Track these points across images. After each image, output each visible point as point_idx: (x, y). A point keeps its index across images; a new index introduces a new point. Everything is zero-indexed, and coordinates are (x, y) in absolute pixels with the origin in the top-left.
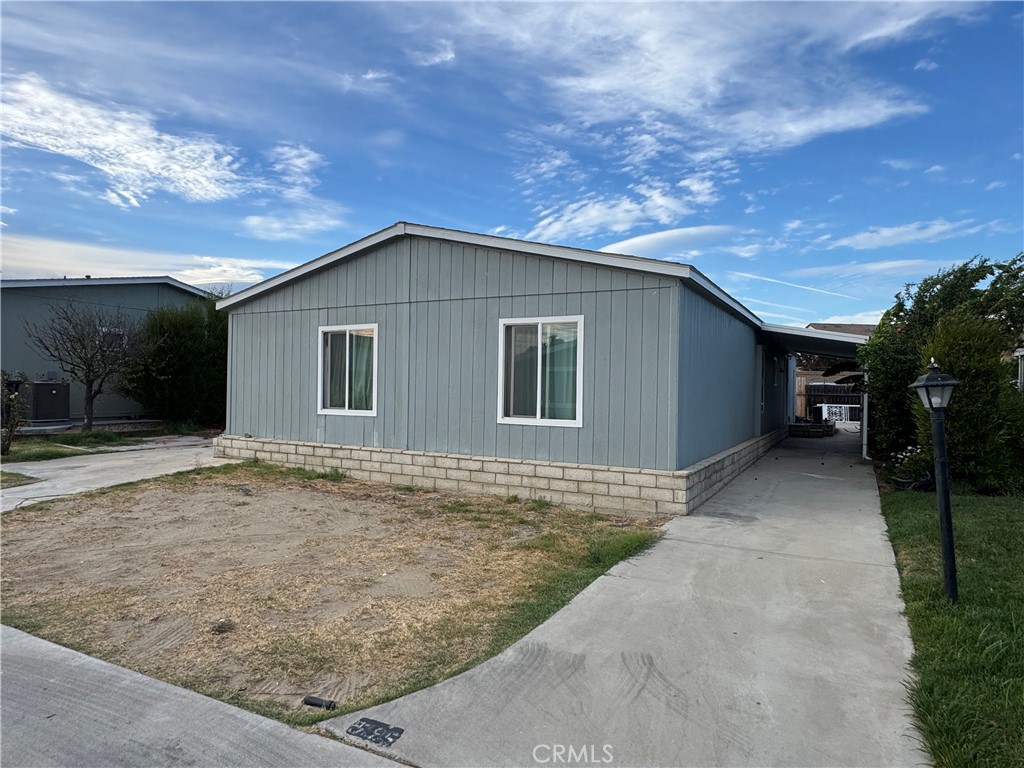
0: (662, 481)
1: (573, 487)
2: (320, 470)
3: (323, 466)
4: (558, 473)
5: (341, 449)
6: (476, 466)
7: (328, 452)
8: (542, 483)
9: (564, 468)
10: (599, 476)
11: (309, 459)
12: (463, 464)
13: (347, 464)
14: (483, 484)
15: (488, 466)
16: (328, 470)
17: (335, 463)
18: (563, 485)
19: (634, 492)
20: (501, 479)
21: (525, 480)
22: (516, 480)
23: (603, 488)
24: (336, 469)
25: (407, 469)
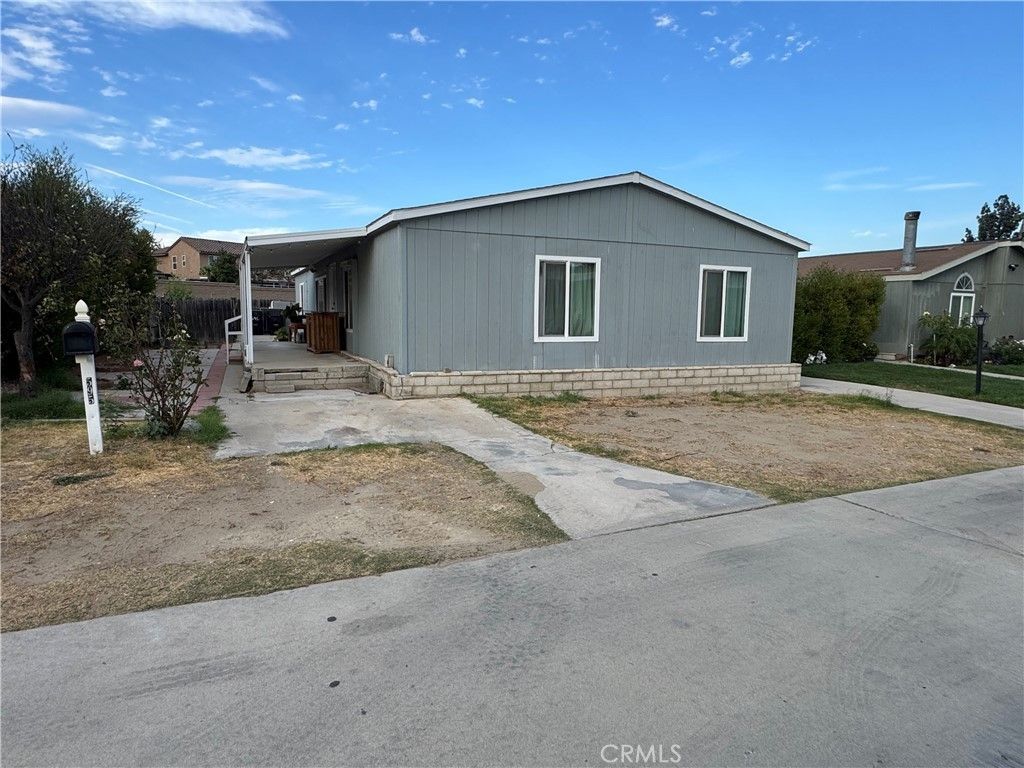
0: (792, 369)
1: (748, 380)
2: (549, 395)
3: (552, 390)
4: (740, 372)
5: (573, 373)
6: (689, 374)
7: (559, 377)
8: (731, 380)
9: (743, 368)
10: (763, 371)
11: (534, 386)
12: (680, 374)
13: (578, 386)
14: (694, 386)
15: (698, 373)
16: (558, 394)
17: (566, 386)
18: (743, 380)
19: (777, 378)
20: (707, 381)
21: (721, 379)
22: (715, 380)
23: (763, 378)
24: (567, 393)
25: (636, 383)
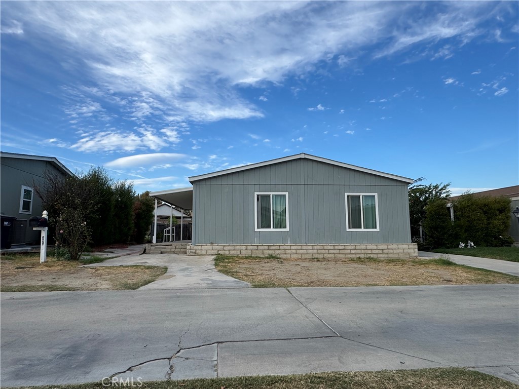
1: (381, 251)
3: (263, 254)
5: (274, 245)
7: (266, 248)
8: (369, 251)
9: (377, 245)
10: (389, 247)
12: (336, 247)
13: (277, 252)
16: (266, 256)
17: (270, 252)
18: (377, 251)
19: (402, 251)
20: (353, 252)
21: (362, 251)
22: (359, 251)
23: (391, 251)
